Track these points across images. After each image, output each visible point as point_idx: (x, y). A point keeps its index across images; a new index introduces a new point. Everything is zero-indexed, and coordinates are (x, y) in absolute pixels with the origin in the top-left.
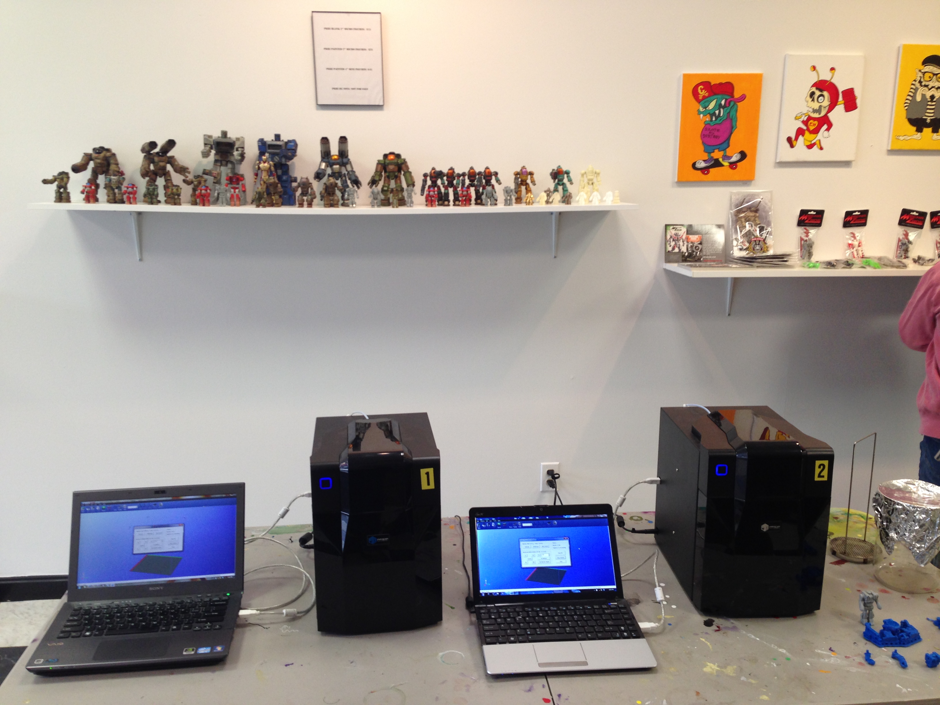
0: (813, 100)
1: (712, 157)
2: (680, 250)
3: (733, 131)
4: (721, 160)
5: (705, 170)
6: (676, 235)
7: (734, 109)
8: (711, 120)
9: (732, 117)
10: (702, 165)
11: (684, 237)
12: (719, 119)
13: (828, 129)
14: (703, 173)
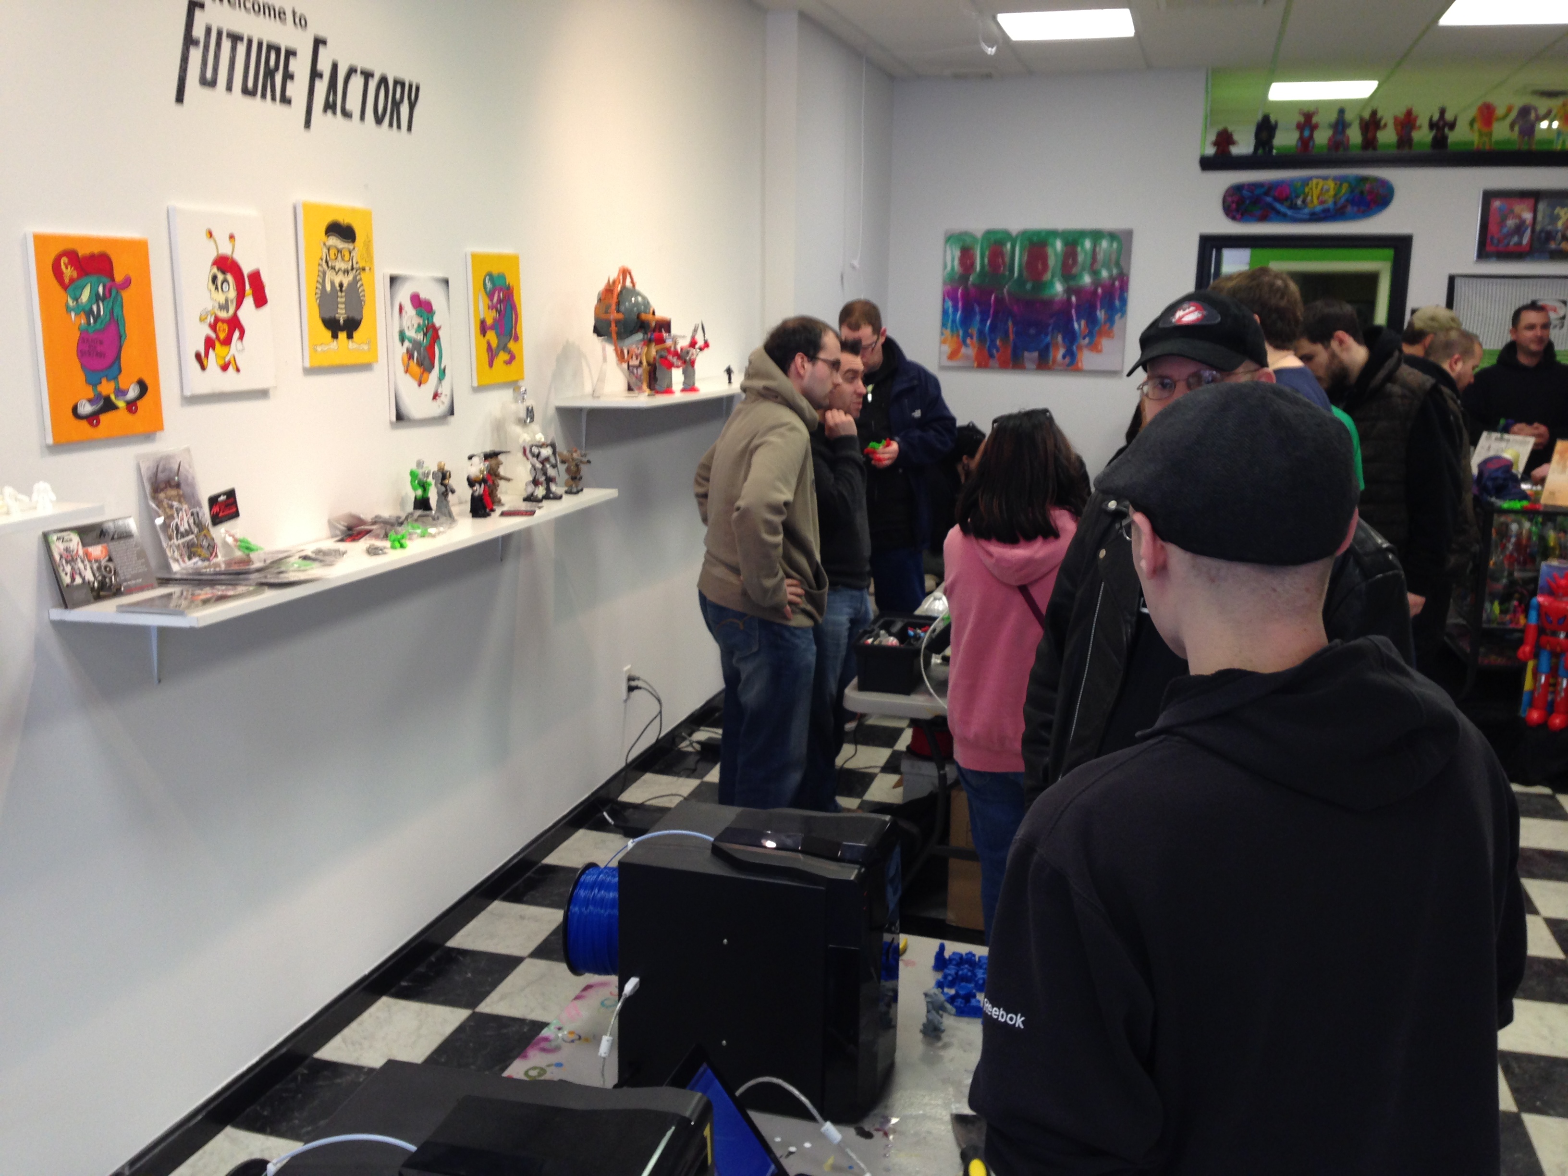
0: (217, 288)
1: (100, 394)
2: (84, 579)
3: (122, 342)
4: (113, 397)
5: (93, 419)
6: (67, 550)
7: (118, 303)
8: (89, 323)
9: (117, 316)
10: (86, 408)
11: (81, 552)
12: (99, 321)
13: (241, 337)
14: (91, 424)
